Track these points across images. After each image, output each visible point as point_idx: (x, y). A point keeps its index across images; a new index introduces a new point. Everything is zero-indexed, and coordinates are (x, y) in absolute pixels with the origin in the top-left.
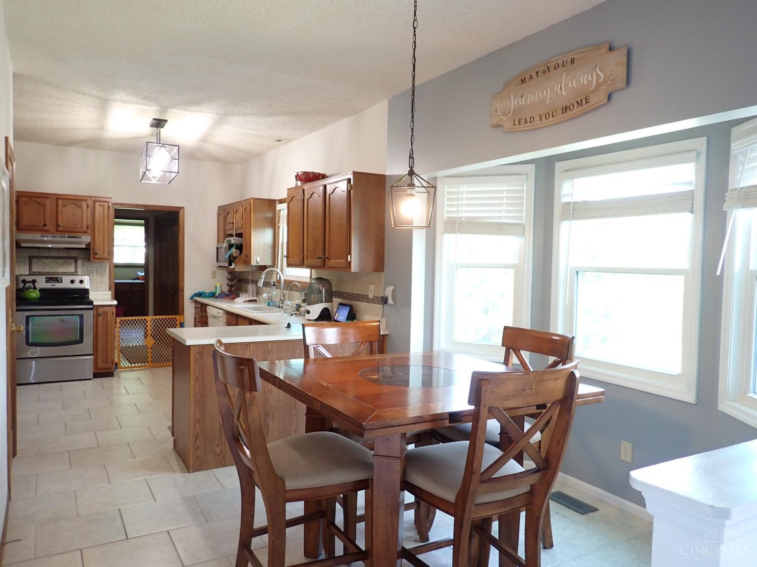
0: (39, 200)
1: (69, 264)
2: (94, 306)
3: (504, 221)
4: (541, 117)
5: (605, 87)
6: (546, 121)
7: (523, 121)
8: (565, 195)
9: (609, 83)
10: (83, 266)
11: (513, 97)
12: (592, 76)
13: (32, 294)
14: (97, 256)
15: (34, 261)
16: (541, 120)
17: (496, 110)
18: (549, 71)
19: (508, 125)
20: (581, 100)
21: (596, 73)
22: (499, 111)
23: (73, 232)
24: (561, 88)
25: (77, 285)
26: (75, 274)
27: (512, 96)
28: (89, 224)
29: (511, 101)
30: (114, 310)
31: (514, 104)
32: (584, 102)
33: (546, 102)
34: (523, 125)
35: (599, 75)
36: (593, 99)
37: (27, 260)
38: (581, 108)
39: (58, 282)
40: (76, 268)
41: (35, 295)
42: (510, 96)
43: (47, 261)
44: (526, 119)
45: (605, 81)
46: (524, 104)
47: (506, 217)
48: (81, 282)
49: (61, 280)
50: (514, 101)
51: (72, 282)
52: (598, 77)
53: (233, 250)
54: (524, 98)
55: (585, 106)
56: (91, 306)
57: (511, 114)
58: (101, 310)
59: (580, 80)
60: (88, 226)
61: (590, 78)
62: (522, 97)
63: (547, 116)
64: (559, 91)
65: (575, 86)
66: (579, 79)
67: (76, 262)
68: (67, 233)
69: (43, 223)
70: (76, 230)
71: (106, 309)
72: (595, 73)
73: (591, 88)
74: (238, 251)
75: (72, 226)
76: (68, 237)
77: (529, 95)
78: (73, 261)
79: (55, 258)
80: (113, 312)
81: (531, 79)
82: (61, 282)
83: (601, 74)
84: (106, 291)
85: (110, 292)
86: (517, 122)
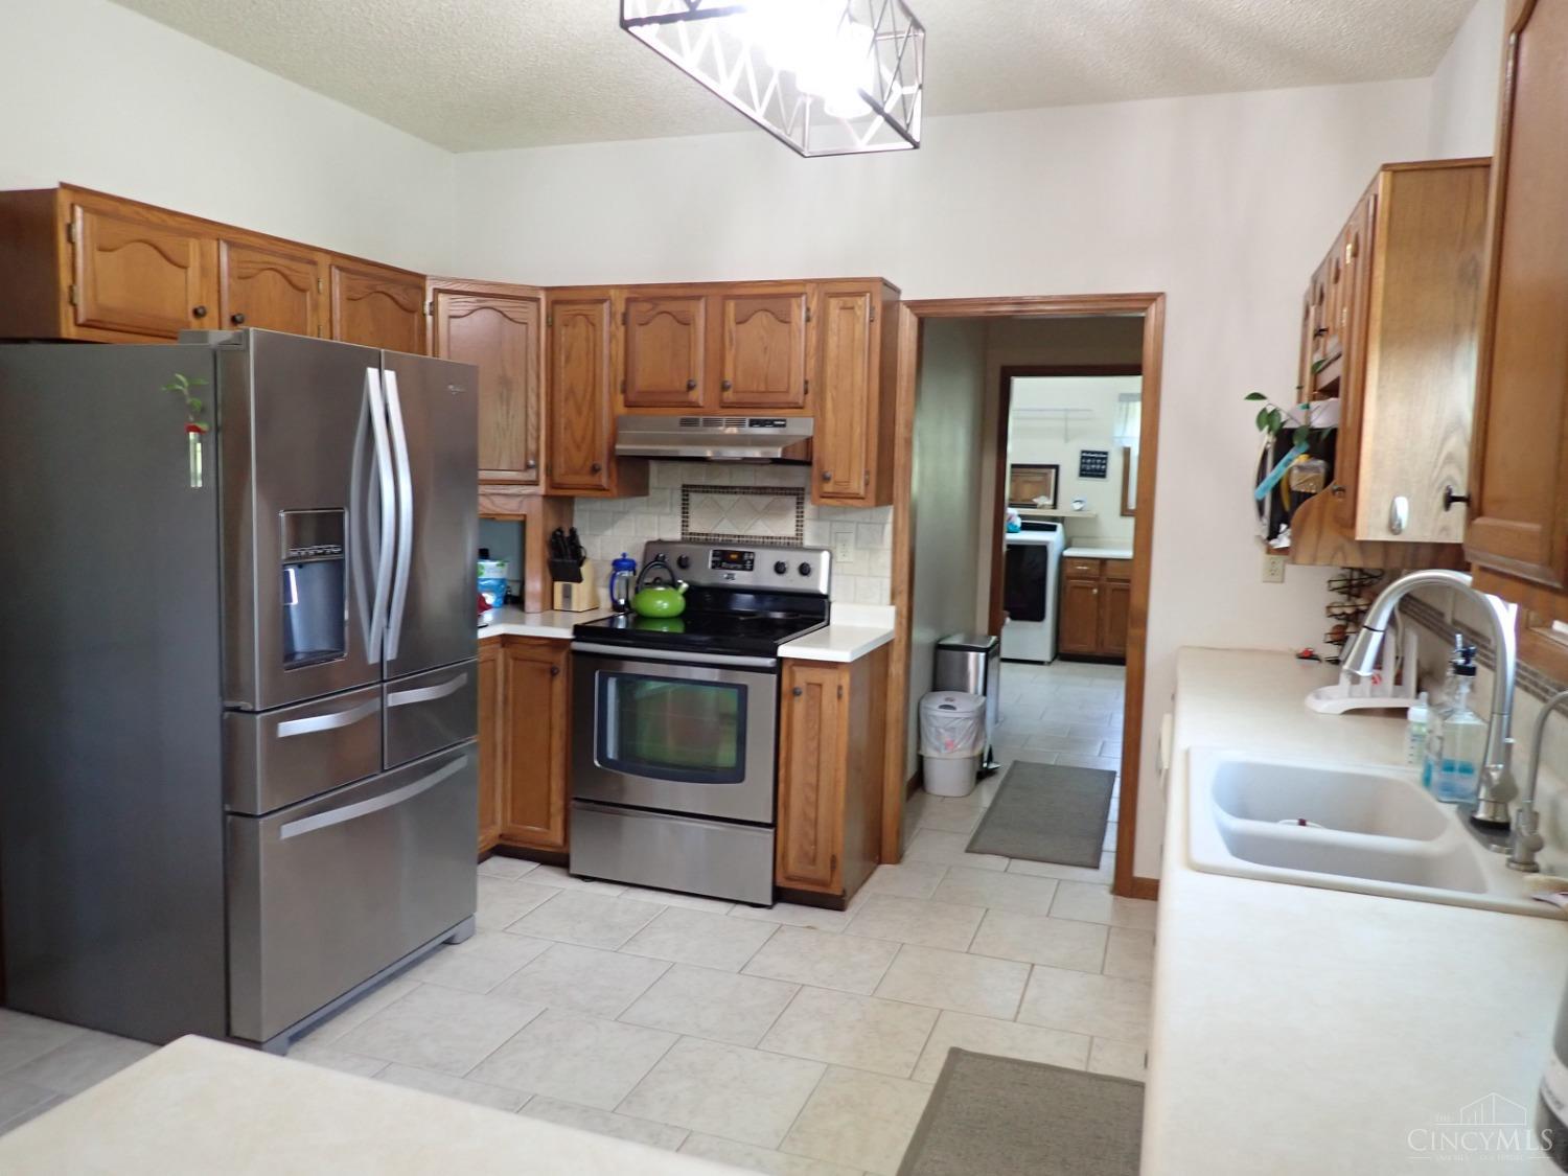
0: (673, 306)
1: (781, 512)
2: (781, 660)
10: (818, 518)
13: (659, 602)
14: (829, 488)
15: (694, 498)
23: (760, 407)
25: (792, 582)
26: (794, 544)
28: (811, 376)
30: (845, 680)
37: (678, 495)
39: (744, 569)
40: (799, 525)
41: (666, 605)
43: (726, 500)
48: (804, 570)
49: (752, 561)
51: (780, 568)
53: (1298, 457)
56: (769, 662)
58: (802, 677)
60: (806, 382)
67: (800, 504)
68: (746, 411)
69: (684, 384)
70: (771, 399)
71: (816, 675)
74: (1320, 463)
75: (762, 388)
76: (753, 423)
78: (792, 500)
79: (746, 490)
80: (840, 688)
82: (751, 569)
84: (880, 603)
85: (892, 609)
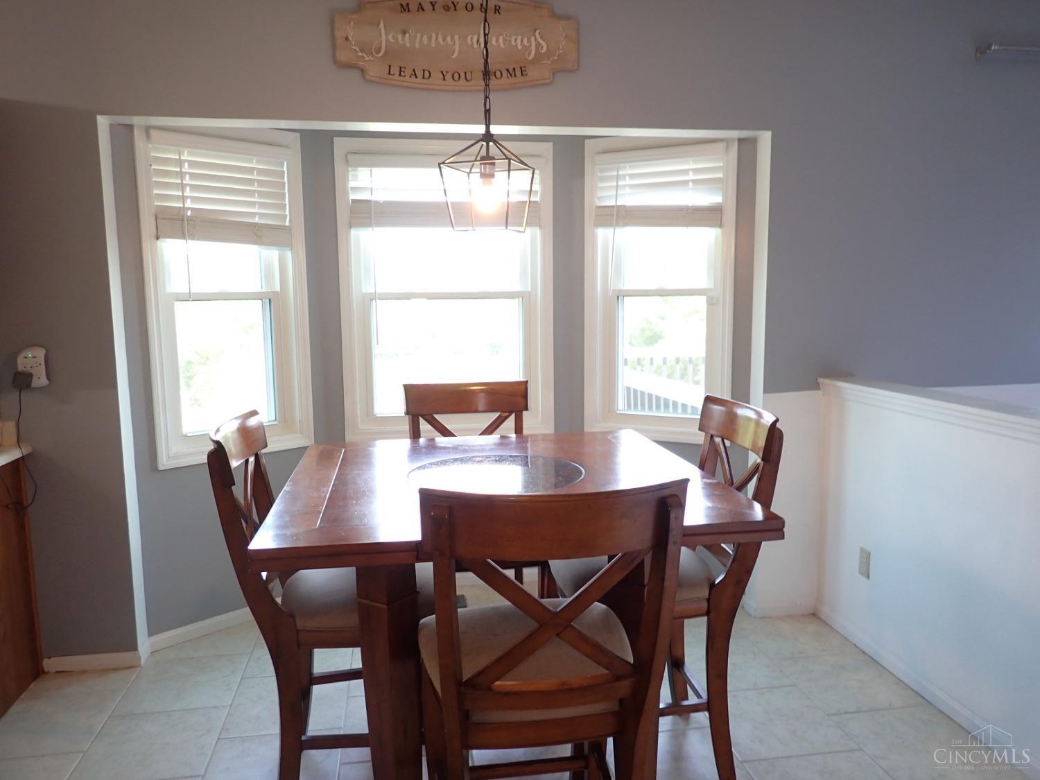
3: (257, 220)
4: (444, 76)
5: (549, 62)
6: (454, 83)
7: (408, 72)
8: (353, 189)
9: (556, 58)
11: (385, 27)
12: (529, 40)
16: (444, 79)
17: (347, 38)
18: (455, 10)
19: (375, 71)
20: (514, 69)
21: (536, 39)
22: (353, 43)
24: (478, 41)
27: (382, 25)
29: (380, 33)
31: (387, 40)
32: (518, 72)
33: (453, 54)
34: (407, 78)
35: (539, 42)
36: (533, 73)
38: (513, 80)
42: (379, 24)
44: (414, 70)
45: (548, 54)
46: (408, 45)
47: (261, 215)
50: (387, 35)
52: (538, 46)
54: (407, 35)
55: (519, 78)
57: (380, 55)
59: (510, 41)
61: (525, 42)
62: (404, 33)
63: (456, 76)
64: (475, 45)
65: (502, 45)
66: (508, 39)
72: (533, 39)
73: (529, 56)
77: (419, 35)
81: (420, 10)
83: (543, 43)
86: (395, 70)
